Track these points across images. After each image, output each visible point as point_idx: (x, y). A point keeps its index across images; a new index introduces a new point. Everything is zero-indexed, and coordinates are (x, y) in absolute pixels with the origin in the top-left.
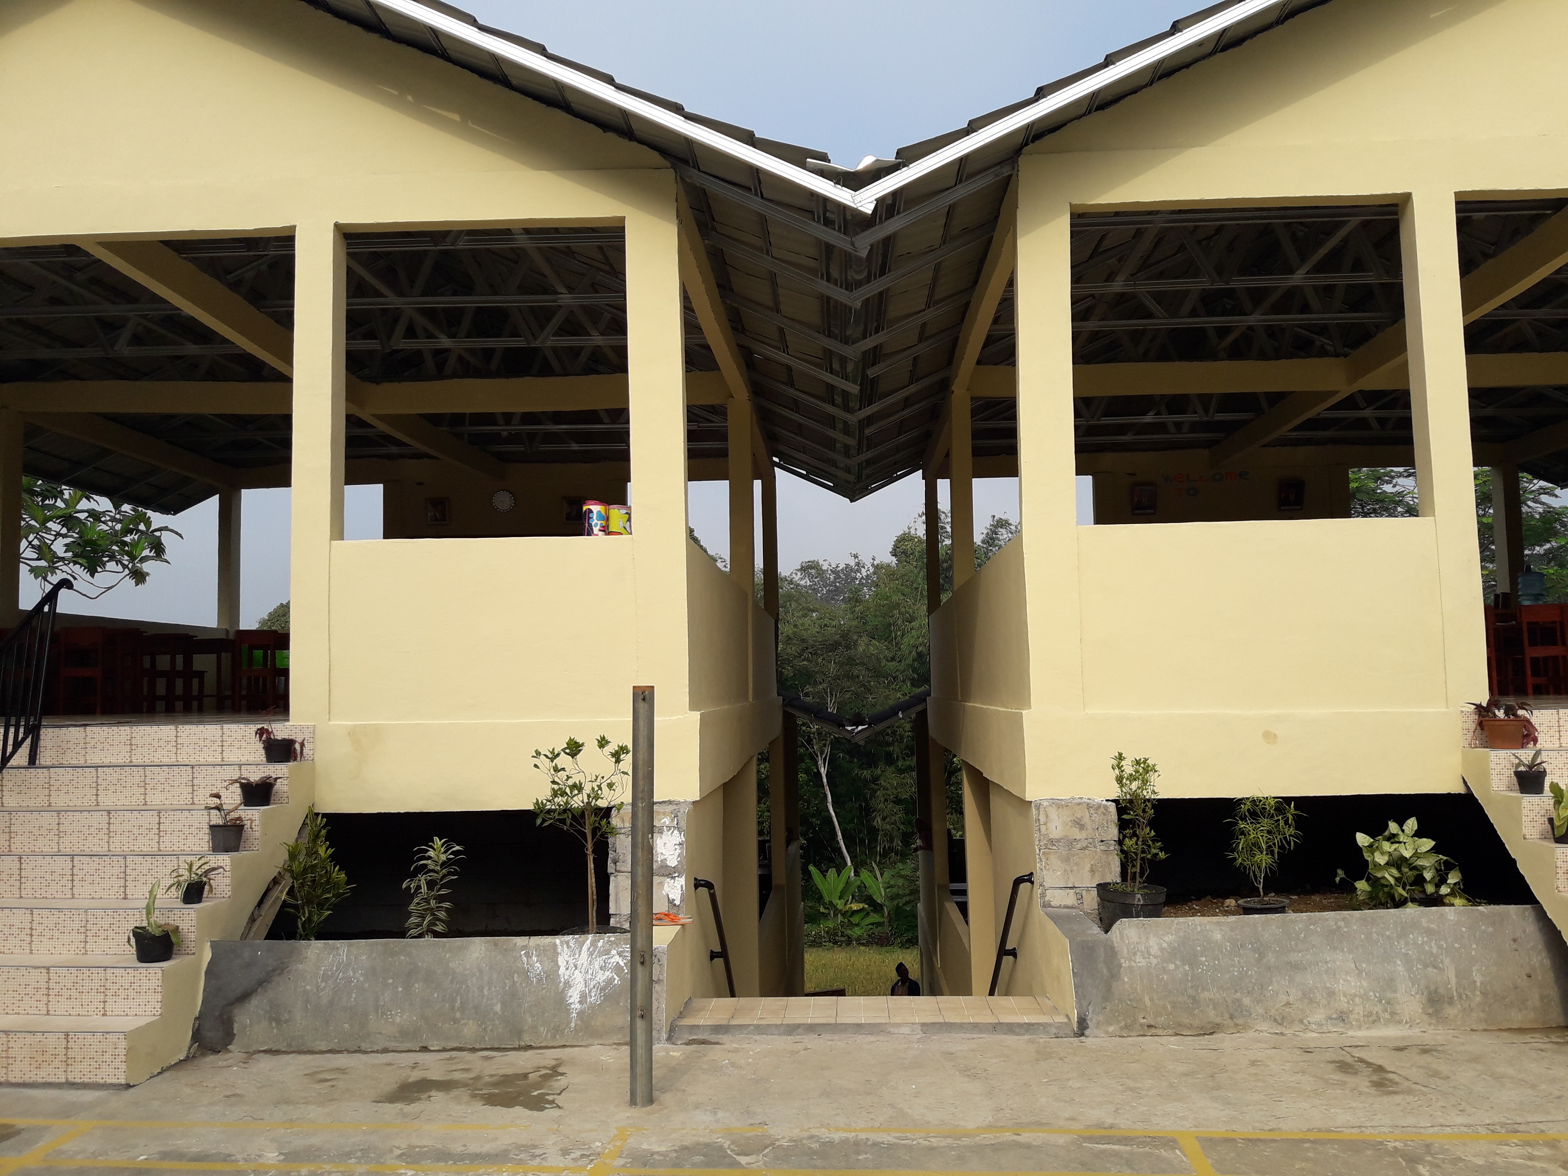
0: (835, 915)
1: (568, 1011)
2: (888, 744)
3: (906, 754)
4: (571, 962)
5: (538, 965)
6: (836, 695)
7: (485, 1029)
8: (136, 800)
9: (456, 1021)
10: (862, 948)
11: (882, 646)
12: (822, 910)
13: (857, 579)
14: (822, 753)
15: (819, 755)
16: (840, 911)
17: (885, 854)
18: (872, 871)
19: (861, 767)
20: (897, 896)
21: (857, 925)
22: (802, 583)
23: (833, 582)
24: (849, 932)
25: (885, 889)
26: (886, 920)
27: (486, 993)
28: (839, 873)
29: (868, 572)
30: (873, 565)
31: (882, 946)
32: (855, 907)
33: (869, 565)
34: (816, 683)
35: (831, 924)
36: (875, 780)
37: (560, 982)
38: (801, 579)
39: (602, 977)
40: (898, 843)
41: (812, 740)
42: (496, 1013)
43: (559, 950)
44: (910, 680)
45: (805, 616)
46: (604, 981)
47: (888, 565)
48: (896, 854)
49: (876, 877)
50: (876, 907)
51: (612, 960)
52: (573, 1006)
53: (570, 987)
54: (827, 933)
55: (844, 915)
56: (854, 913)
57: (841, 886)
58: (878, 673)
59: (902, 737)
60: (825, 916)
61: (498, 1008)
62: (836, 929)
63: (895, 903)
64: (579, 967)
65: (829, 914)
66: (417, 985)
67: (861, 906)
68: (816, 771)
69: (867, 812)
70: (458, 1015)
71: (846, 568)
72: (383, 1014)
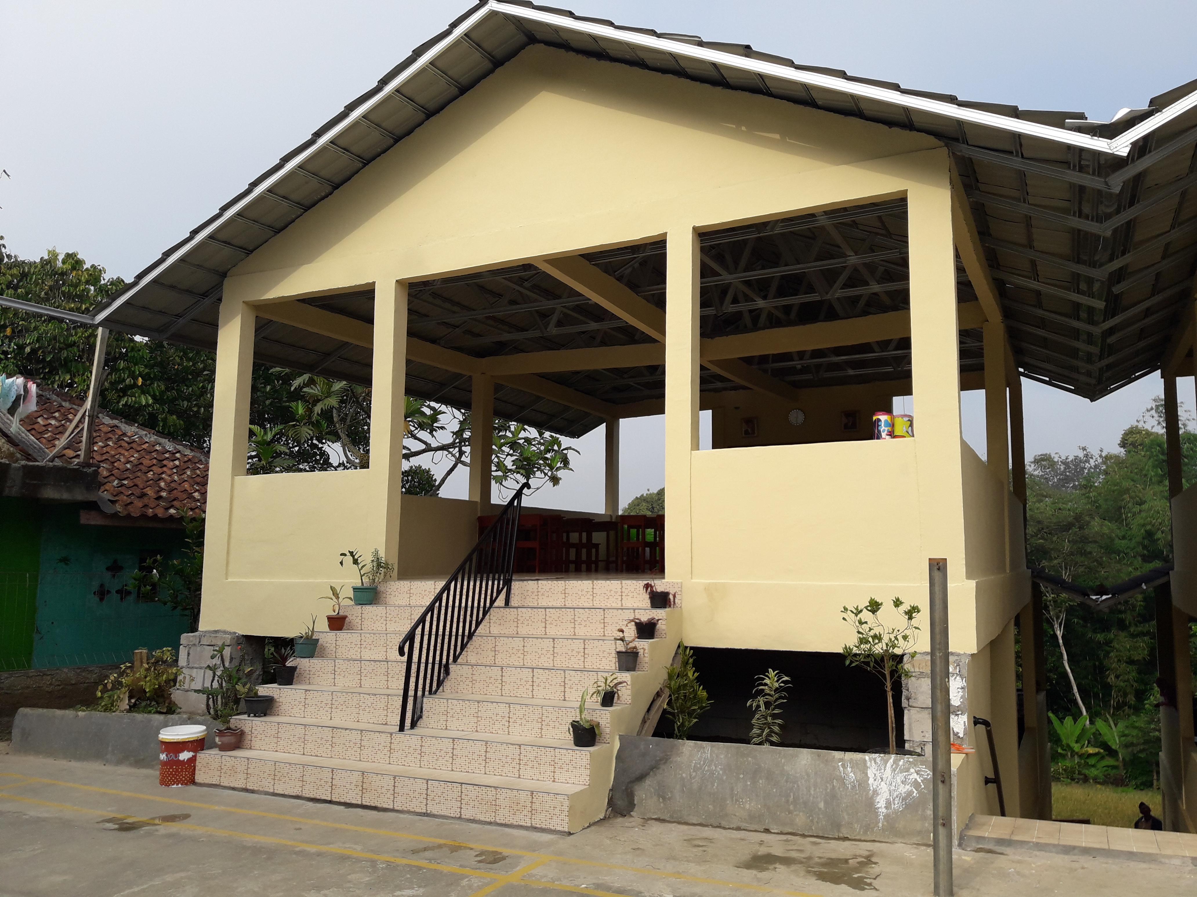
0: (1072, 756)
1: (876, 814)
2: (1121, 612)
3: (1138, 621)
4: (878, 775)
5: (852, 775)
6: (1070, 569)
7: (812, 821)
8: (569, 632)
9: (790, 812)
10: (1099, 786)
11: (1113, 526)
12: (1060, 750)
13: (1086, 468)
14: (1058, 618)
15: (1055, 619)
16: (1077, 753)
17: (1119, 707)
18: (1107, 720)
19: (1095, 631)
20: (1132, 744)
21: (1093, 766)
22: (1036, 473)
23: (1064, 472)
24: (1086, 772)
25: (1120, 737)
26: (1121, 764)
27: (812, 792)
28: (1075, 720)
29: (1097, 463)
30: (1101, 456)
31: (1117, 785)
32: (1091, 750)
33: (1097, 456)
34: (1051, 559)
35: (1068, 763)
36: (1108, 643)
37: (870, 790)
38: (1035, 470)
39: (904, 789)
40: (1131, 699)
41: (1049, 607)
42: (820, 809)
43: (868, 764)
44: (1141, 556)
45: (1040, 501)
46: (905, 793)
47: (1117, 457)
48: (1130, 707)
49: (1110, 726)
50: (1111, 752)
51: (911, 777)
52: (880, 810)
53: (878, 794)
54: (1065, 770)
55: (1081, 756)
56: (1090, 755)
57: (1078, 732)
58: (1110, 549)
59: (1134, 607)
60: (1063, 756)
61: (822, 805)
62: (1073, 768)
63: (1130, 749)
64: (885, 779)
65: (1067, 755)
66: (761, 781)
67: (1097, 750)
68: (1052, 633)
69: (1101, 670)
70: (791, 807)
71: (1075, 459)
72: (737, 800)
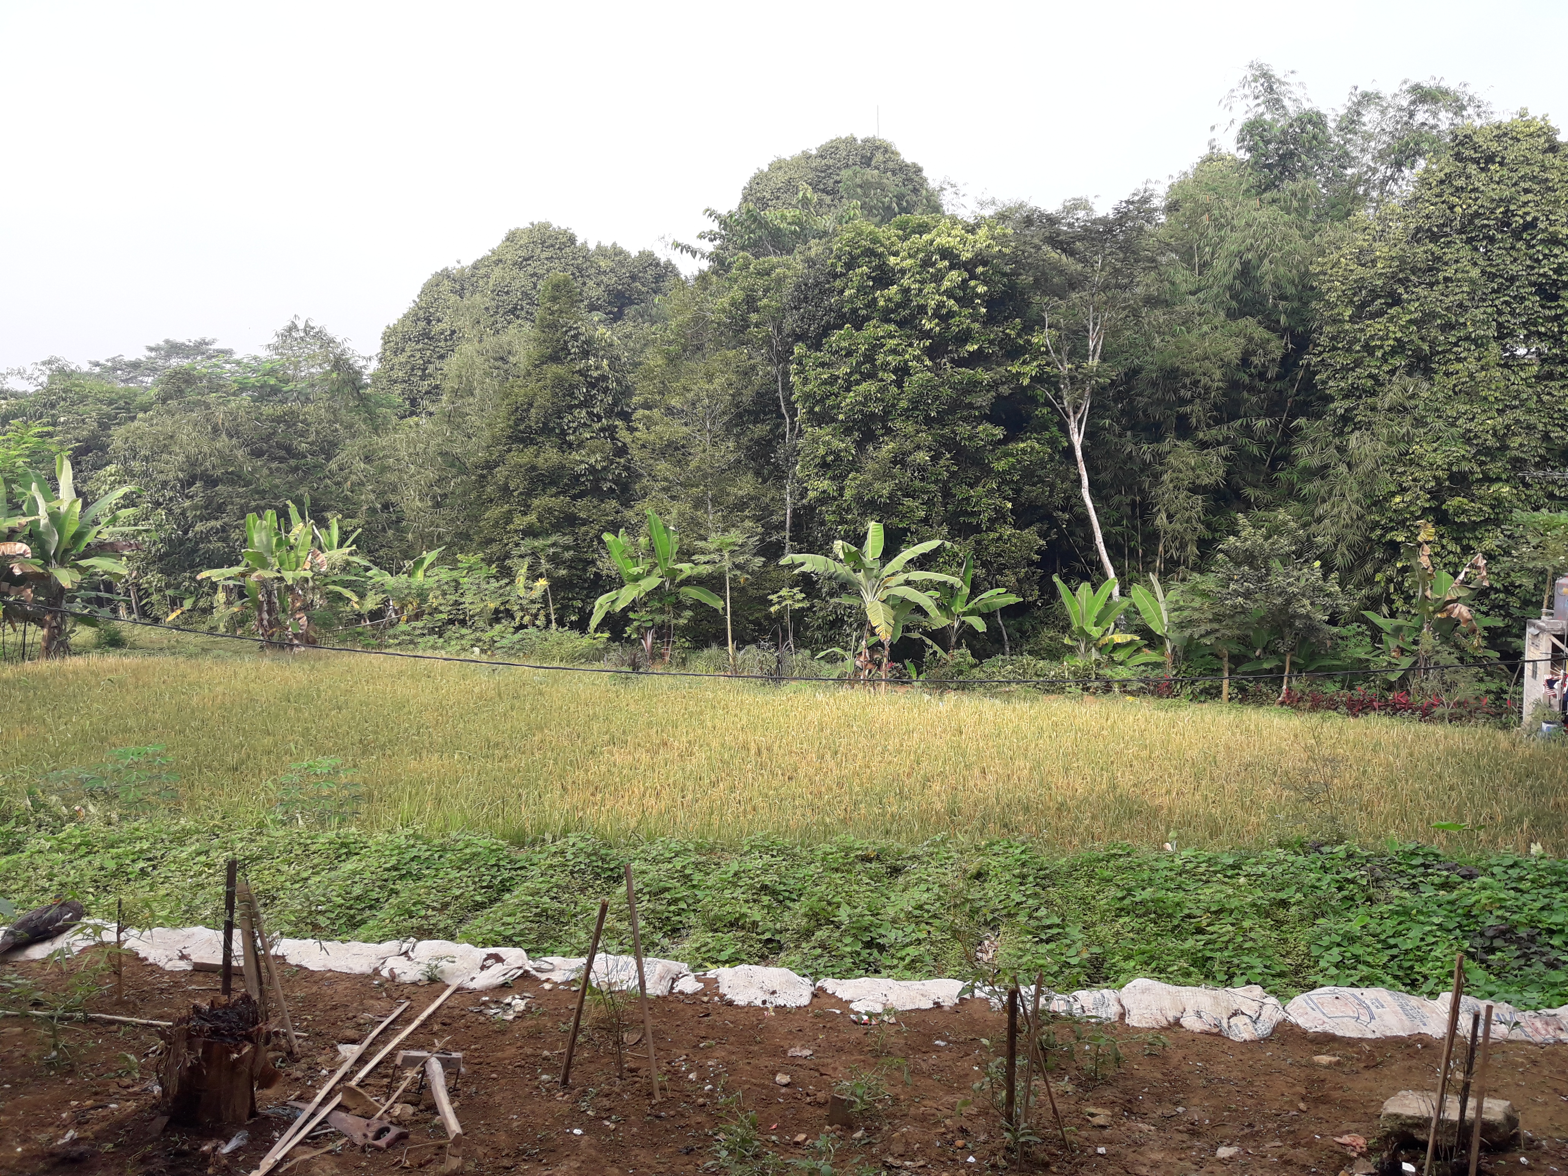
0: (1088, 650)
2: (1183, 402)
3: (1212, 419)
10: (1129, 698)
12: (1067, 641)
15: (1072, 416)
16: (1096, 644)
18: (1149, 585)
20: (1191, 623)
21: (1121, 665)
24: (1109, 674)
25: (1171, 612)
26: (1169, 661)
28: (1095, 587)
31: (1160, 696)
32: (1120, 638)
35: (1080, 662)
36: (1160, 457)
40: (1192, 553)
48: (1189, 566)
49: (1155, 596)
50: (1152, 640)
54: (1075, 673)
55: (1101, 649)
56: (1117, 647)
57: (1098, 608)
60: (1073, 650)
62: (1087, 669)
63: (1187, 633)
65: (1078, 647)
67: (1129, 637)
69: (1144, 508)
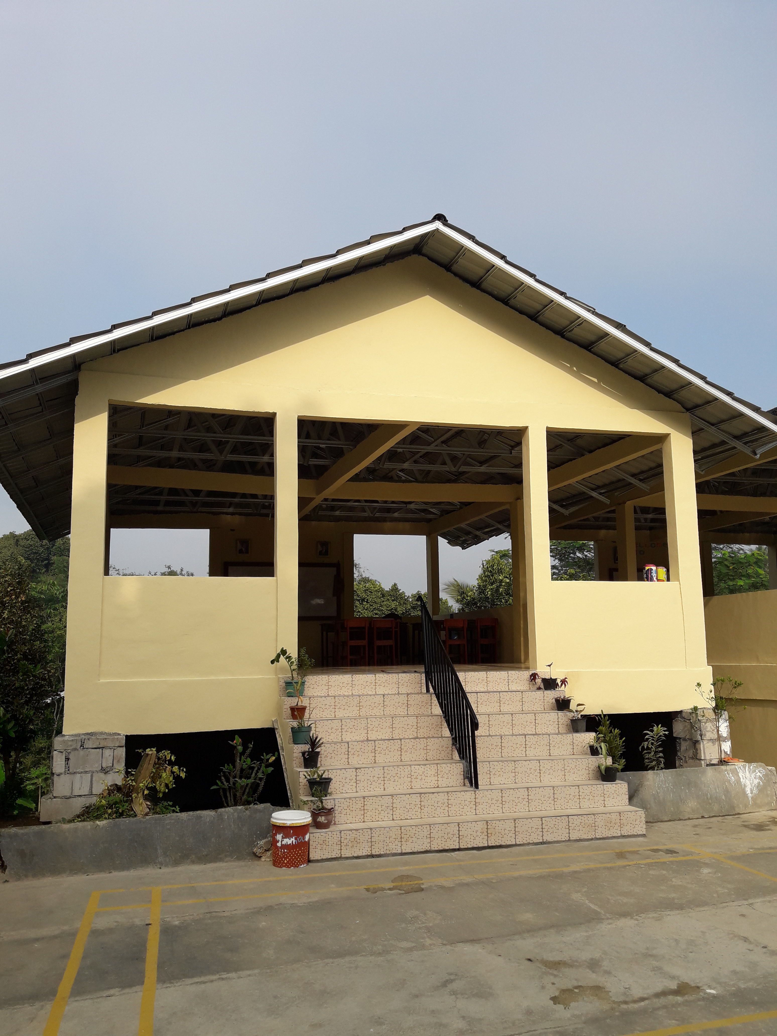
1: (747, 797)
4: (744, 776)
5: (733, 778)
7: (721, 807)
8: (496, 710)
9: (710, 804)
27: (718, 791)
37: (742, 785)
39: (756, 781)
42: (723, 800)
43: (738, 771)
46: (757, 784)
51: (757, 775)
52: (749, 795)
53: (746, 787)
61: (723, 797)
64: (747, 777)
66: (692, 789)
70: (710, 801)
72: (684, 803)
